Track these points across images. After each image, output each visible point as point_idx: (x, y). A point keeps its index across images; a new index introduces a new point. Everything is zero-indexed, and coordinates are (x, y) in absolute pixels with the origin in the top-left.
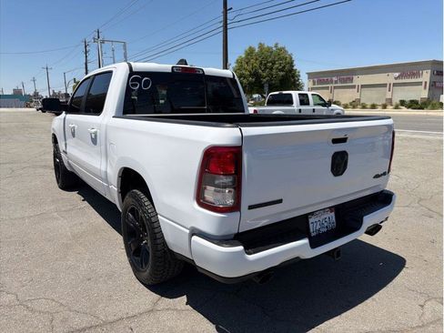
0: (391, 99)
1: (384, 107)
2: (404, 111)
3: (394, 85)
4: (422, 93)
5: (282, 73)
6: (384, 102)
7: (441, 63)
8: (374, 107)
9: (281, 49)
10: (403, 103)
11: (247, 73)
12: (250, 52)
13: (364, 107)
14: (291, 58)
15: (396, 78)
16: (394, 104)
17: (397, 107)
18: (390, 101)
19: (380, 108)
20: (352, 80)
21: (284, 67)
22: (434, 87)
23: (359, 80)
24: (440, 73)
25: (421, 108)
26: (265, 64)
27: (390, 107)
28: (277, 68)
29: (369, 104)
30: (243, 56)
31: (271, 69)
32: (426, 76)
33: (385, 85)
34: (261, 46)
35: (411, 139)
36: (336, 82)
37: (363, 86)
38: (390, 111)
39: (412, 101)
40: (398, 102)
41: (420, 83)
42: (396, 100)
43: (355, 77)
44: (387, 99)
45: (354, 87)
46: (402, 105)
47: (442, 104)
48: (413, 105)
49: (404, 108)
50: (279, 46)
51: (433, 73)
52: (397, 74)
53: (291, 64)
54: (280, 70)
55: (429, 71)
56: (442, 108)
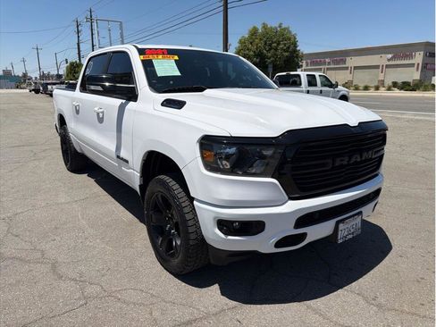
0: (383, 81)
1: (377, 88)
2: (397, 93)
3: (387, 67)
4: (414, 75)
5: (287, 54)
6: (376, 84)
7: (433, 44)
8: (366, 88)
9: (285, 29)
10: (395, 85)
11: (252, 53)
12: (254, 32)
13: (357, 88)
14: (295, 38)
15: (389, 60)
16: (386, 85)
17: (389, 89)
18: (382, 83)
19: (372, 90)
20: (344, 62)
21: (289, 48)
22: (427, 68)
23: (352, 62)
24: (432, 55)
25: (413, 90)
26: (270, 45)
27: (382, 89)
28: (282, 49)
29: (362, 85)
30: (247, 36)
31: (276, 50)
32: (419, 58)
33: (377, 67)
34: (265, 26)
35: (417, 120)
36: (329, 63)
37: (356, 68)
38: (383, 92)
39: (404, 83)
40: (391, 84)
41: (413, 65)
42: (388, 82)
43: (348, 59)
44: (379, 81)
45: (347, 68)
46: (394, 86)
47: (434, 85)
48: (405, 86)
49: (396, 90)
50: (283, 26)
51: (425, 55)
52: (390, 56)
53: (295, 45)
54: (285, 51)
55: (422, 53)
56: (434, 90)
